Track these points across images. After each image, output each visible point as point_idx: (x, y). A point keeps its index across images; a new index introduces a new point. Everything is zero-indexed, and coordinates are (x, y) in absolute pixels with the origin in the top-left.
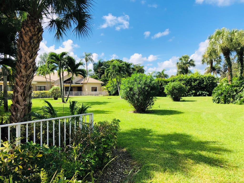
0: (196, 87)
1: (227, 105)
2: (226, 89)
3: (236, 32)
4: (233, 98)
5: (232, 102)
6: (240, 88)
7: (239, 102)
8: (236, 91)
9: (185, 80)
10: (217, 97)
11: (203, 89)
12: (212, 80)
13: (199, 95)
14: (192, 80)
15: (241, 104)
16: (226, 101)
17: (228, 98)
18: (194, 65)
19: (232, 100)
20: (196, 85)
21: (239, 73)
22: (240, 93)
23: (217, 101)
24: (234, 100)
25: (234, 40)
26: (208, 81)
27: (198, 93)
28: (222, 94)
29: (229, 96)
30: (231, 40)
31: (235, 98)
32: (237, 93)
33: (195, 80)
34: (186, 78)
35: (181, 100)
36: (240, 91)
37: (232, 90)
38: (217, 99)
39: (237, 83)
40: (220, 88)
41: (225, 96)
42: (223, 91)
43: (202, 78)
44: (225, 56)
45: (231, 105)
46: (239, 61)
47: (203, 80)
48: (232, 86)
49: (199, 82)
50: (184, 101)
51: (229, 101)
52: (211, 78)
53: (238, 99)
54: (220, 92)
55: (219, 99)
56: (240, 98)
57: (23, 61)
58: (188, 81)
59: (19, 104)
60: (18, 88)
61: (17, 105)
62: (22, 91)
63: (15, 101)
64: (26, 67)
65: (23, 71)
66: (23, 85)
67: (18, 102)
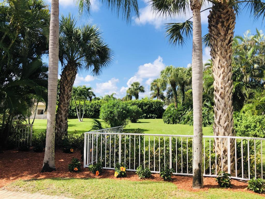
0: (147, 110)
1: (175, 125)
2: (174, 112)
3: (180, 69)
4: (179, 120)
5: (178, 123)
6: (183, 112)
7: (183, 123)
8: (181, 114)
9: (138, 104)
10: (168, 119)
11: (152, 112)
12: (160, 105)
13: (150, 118)
14: (143, 104)
15: (185, 124)
16: (174, 122)
17: (175, 120)
18: (143, 91)
19: (178, 121)
20: (147, 109)
21: (182, 100)
22: (184, 116)
23: (168, 122)
24: (180, 121)
25: (179, 76)
26: (156, 106)
27: (148, 116)
28: (171, 116)
29: (176, 118)
30: (177, 75)
31: (181, 120)
32: (182, 116)
33: (146, 104)
34: (138, 103)
35: (137, 122)
36: (184, 115)
37: (178, 113)
38: (168, 120)
39: (181, 108)
40: (169, 112)
41: (174, 118)
42: (171, 114)
43: (151, 103)
44: (172, 87)
45: (178, 125)
46: (181, 91)
47: (152, 105)
48: (178, 111)
49: (149, 106)
50: (140, 122)
51: (176, 122)
52: (158, 103)
53: (182, 121)
54: (169, 115)
55: (169, 120)
56: (184, 119)
57: (66, 94)
58: (140, 105)
59: (62, 123)
60: (62, 111)
61: (61, 123)
62: (65, 113)
63: (60, 121)
64: (68, 97)
65: (66, 100)
66: (65, 109)
67: (62, 121)
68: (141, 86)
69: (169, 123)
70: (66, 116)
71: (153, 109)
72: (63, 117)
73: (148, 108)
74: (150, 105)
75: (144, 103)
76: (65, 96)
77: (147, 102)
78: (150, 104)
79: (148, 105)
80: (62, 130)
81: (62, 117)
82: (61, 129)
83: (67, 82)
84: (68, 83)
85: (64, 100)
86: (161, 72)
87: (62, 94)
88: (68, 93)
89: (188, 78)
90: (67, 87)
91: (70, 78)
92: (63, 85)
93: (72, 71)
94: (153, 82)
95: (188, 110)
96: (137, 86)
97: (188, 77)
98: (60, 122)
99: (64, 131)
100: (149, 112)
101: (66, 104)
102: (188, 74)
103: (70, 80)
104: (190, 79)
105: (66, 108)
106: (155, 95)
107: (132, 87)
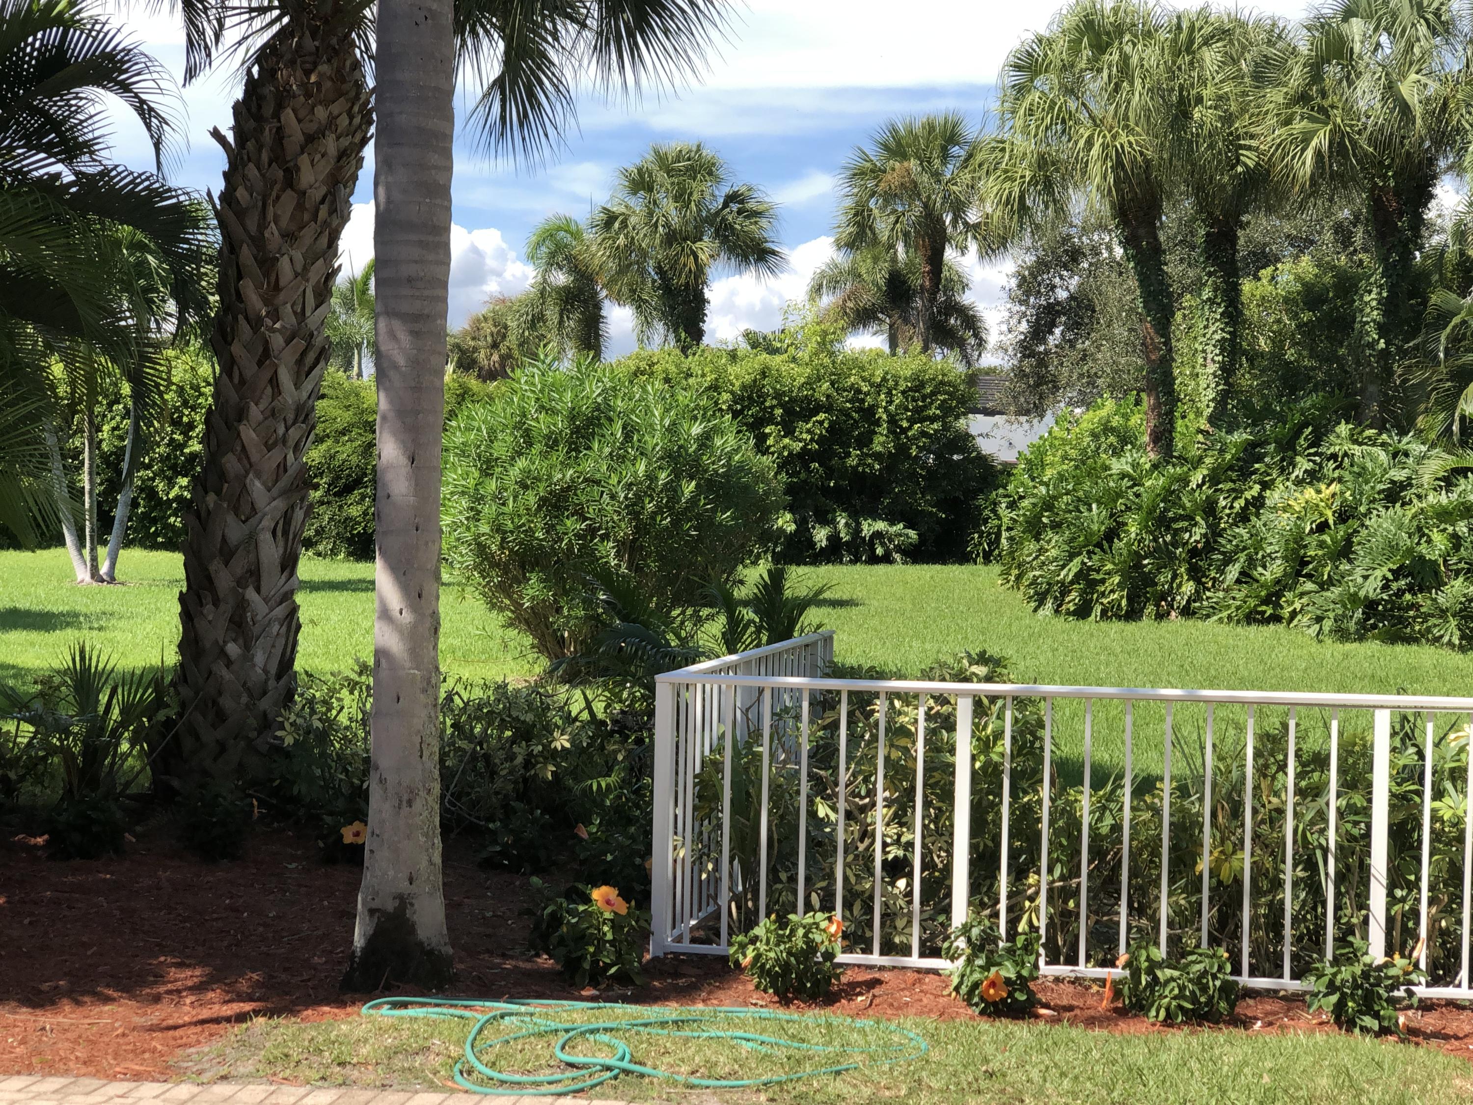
1: (1147, 627)
11: (864, 494)
12: (946, 414)
14: (769, 401)
16: (1144, 599)
21: (1212, 368)
25: (1199, 112)
26: (911, 420)
27: (821, 535)
43: (858, 394)
47: (868, 414)
51: (1166, 597)
52: (934, 395)
59: (258, 590)
60: (257, 487)
61: (251, 594)
62: (280, 505)
63: (239, 571)
64: (304, 354)
65: (285, 378)
66: (283, 467)
67: (254, 575)
68: (732, 198)
69: (1082, 612)
70: (285, 533)
71: (878, 456)
72: (268, 536)
73: (821, 440)
74: (846, 413)
75: (778, 395)
76: (277, 341)
77: (809, 383)
78: (843, 401)
79: (822, 416)
80: (259, 658)
81: (251, 540)
82: (247, 647)
83: (300, 207)
84: (306, 216)
85: (274, 381)
86: (1018, 67)
87: (247, 318)
88: (301, 316)
89: (1306, 139)
90: (298, 256)
91: (325, 168)
92: (258, 242)
93: (335, 108)
94: (873, 152)
95: (1282, 470)
96: (696, 187)
97: (1299, 126)
98: (241, 583)
99: (273, 669)
100: (826, 491)
101: (291, 417)
102: (1302, 98)
103: (323, 190)
104: (1318, 154)
105: (291, 457)
106: (867, 299)
107: (637, 204)
